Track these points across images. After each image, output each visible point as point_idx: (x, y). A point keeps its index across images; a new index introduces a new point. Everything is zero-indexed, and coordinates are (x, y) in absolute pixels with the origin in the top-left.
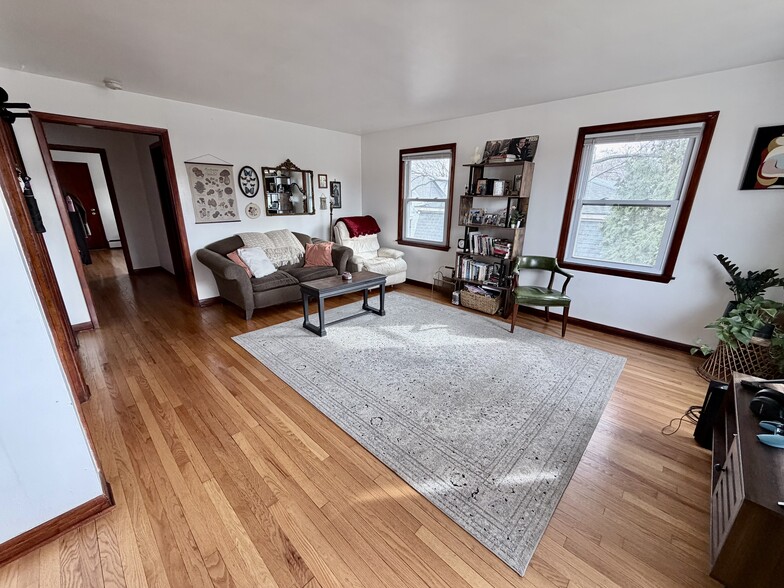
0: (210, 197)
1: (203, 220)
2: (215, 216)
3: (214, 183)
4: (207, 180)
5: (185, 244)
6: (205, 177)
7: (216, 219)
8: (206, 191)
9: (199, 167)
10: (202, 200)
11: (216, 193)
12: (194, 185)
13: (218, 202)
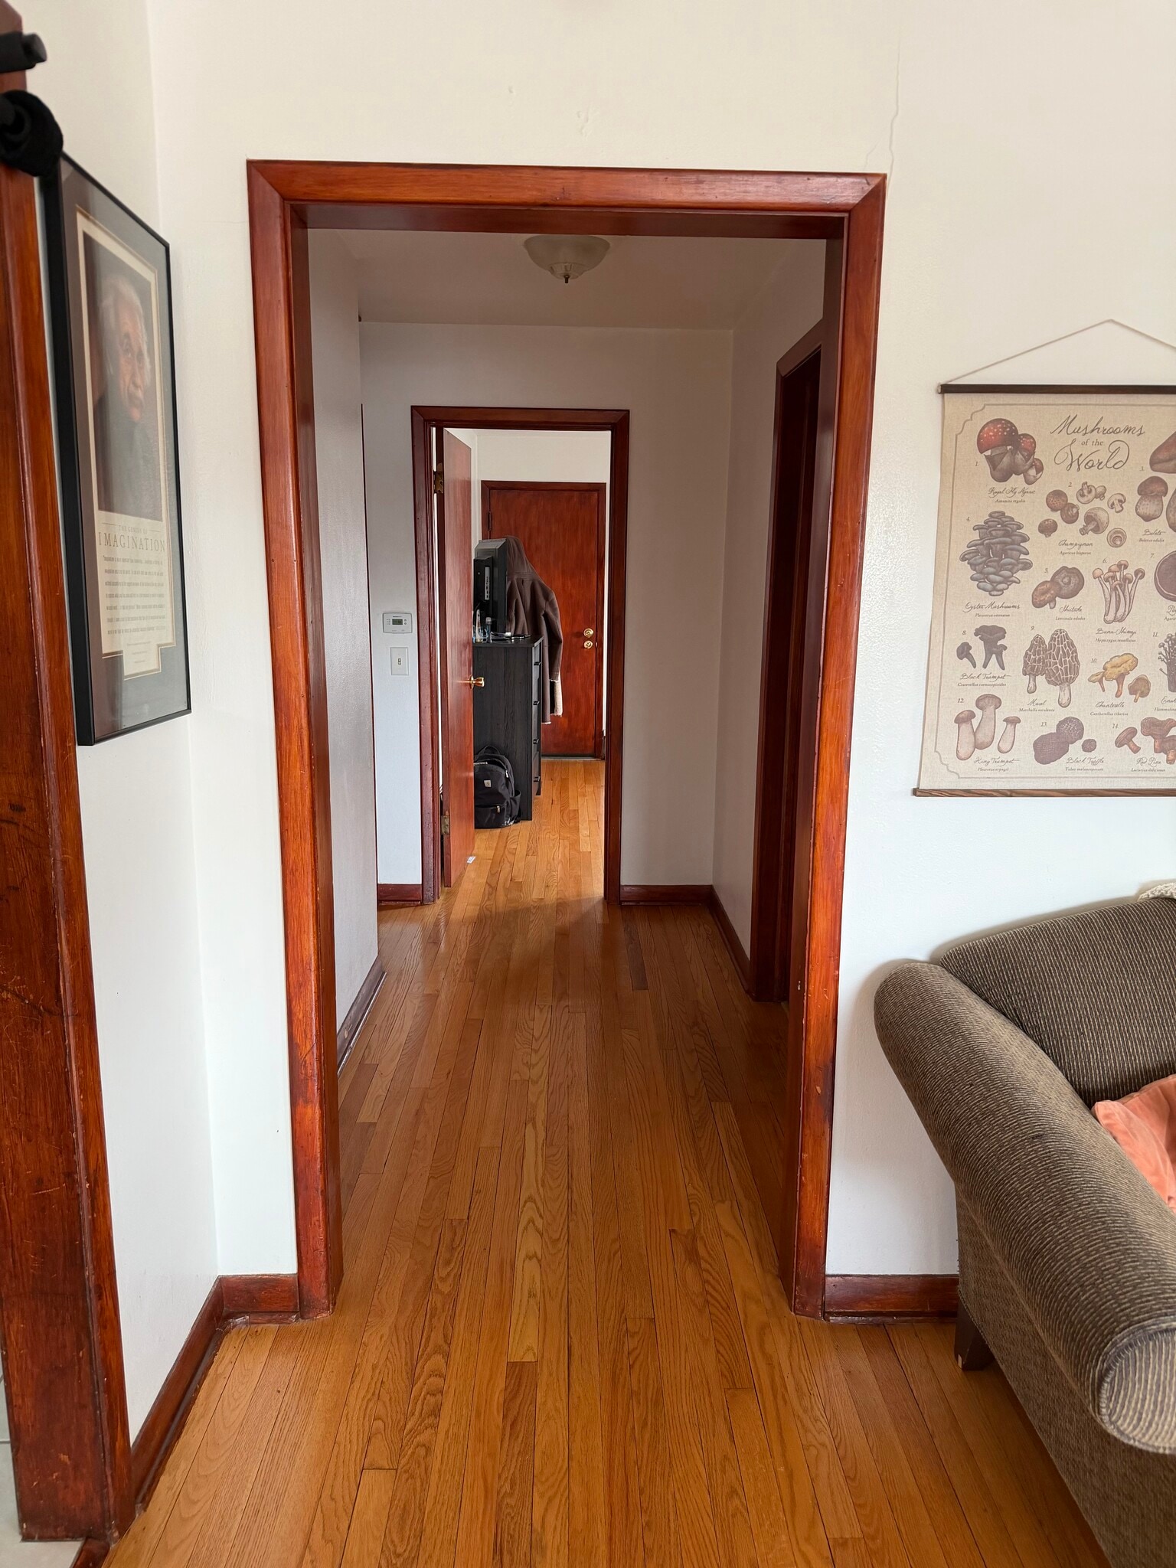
0: (1046, 622)
1: (970, 775)
2: (1049, 749)
3: (1094, 524)
4: (1057, 500)
5: (820, 924)
6: (1047, 483)
7: (1056, 773)
8: (1029, 581)
9: (1022, 414)
10: (992, 638)
11: (1093, 595)
12: (966, 536)
13: (1091, 657)
